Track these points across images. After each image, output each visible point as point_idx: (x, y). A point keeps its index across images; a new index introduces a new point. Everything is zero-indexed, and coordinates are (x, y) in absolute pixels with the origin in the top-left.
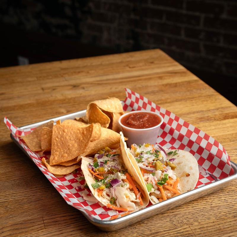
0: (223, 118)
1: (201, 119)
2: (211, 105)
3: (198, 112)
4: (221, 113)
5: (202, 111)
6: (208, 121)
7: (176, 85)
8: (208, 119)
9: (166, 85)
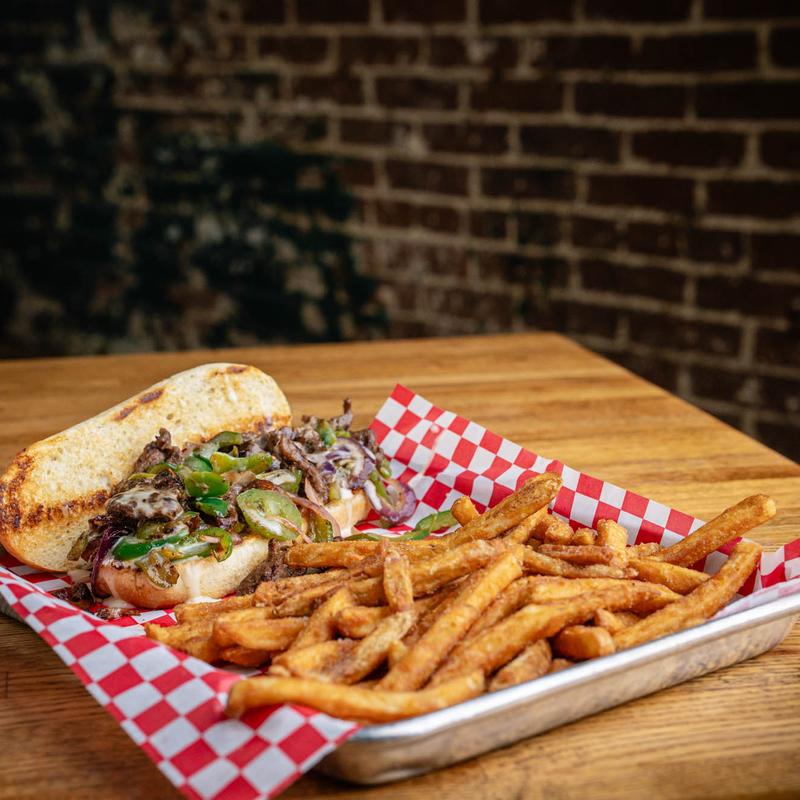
0: (723, 477)
1: (647, 478)
2: (691, 449)
3: (640, 462)
4: (722, 466)
5: (659, 461)
6: (668, 482)
7: (585, 405)
8: (674, 478)
9: (552, 404)
